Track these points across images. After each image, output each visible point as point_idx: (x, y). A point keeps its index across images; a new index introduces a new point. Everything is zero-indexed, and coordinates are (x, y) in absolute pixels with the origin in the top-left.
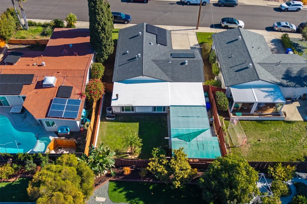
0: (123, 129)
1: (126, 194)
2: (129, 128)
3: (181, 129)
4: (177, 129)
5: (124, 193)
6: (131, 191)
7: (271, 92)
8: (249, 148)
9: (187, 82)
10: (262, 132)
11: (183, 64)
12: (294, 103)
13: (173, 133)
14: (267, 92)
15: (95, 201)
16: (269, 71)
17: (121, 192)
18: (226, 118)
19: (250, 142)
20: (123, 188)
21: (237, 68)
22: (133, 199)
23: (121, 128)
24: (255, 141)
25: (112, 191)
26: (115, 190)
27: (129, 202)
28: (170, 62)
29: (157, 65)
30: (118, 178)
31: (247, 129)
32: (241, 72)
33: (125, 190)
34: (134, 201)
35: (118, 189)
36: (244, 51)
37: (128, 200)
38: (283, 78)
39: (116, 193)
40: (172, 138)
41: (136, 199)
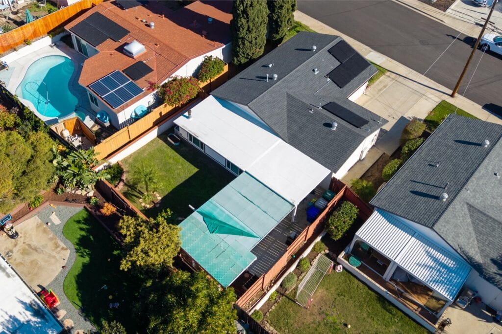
0: (172, 164)
1: (83, 236)
2: (180, 167)
3: (221, 210)
4: (217, 207)
5: (83, 233)
6: (91, 237)
7: (444, 266)
8: (314, 320)
9: (309, 156)
10: (368, 320)
11: (329, 125)
12: (494, 324)
13: (206, 207)
14: (436, 260)
15: (48, 217)
16: (476, 230)
17: (81, 229)
18: (331, 253)
19: (327, 315)
20: (88, 227)
21: (420, 188)
22: (85, 248)
23: (171, 161)
24: (338, 321)
25: (75, 221)
26: (79, 222)
27: (77, 247)
28: (311, 112)
29: (289, 105)
30: (95, 211)
31: (346, 294)
32: (418, 198)
33: (87, 231)
34: (82, 250)
35: (84, 224)
36: (467, 169)
37: (77, 244)
39: (77, 226)
40: (197, 212)
41: (87, 250)
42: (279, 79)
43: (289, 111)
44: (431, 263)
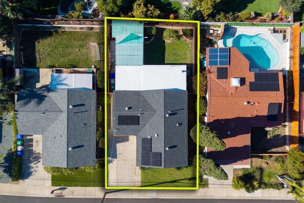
0: (176, 57)
1: (172, 6)
2: (172, 59)
3: (136, 44)
4: (139, 44)
5: (173, 7)
6: (169, 8)
7: (60, 84)
8: (88, 44)
9: (127, 91)
10: (74, 57)
11: (130, 108)
13: (142, 40)
14: (63, 84)
15: (189, 2)
16: (55, 104)
17: (175, 7)
18: (99, 70)
19: (86, 49)
20: (174, 9)
21: (82, 108)
22: (167, 3)
23: (178, 58)
24: (82, 49)
25: (180, 8)
26: (178, 9)
27: (169, 2)
28: (141, 110)
29: (152, 107)
30: (177, 15)
31: (86, 60)
32: (80, 103)
33: (172, 8)
34: (167, 2)
35: (176, 9)
37: (170, 2)
38: (46, 96)
39: (177, 7)
40: (142, 37)
41: (165, 3)
42: (165, 116)
43: (149, 104)
44: (64, 82)
